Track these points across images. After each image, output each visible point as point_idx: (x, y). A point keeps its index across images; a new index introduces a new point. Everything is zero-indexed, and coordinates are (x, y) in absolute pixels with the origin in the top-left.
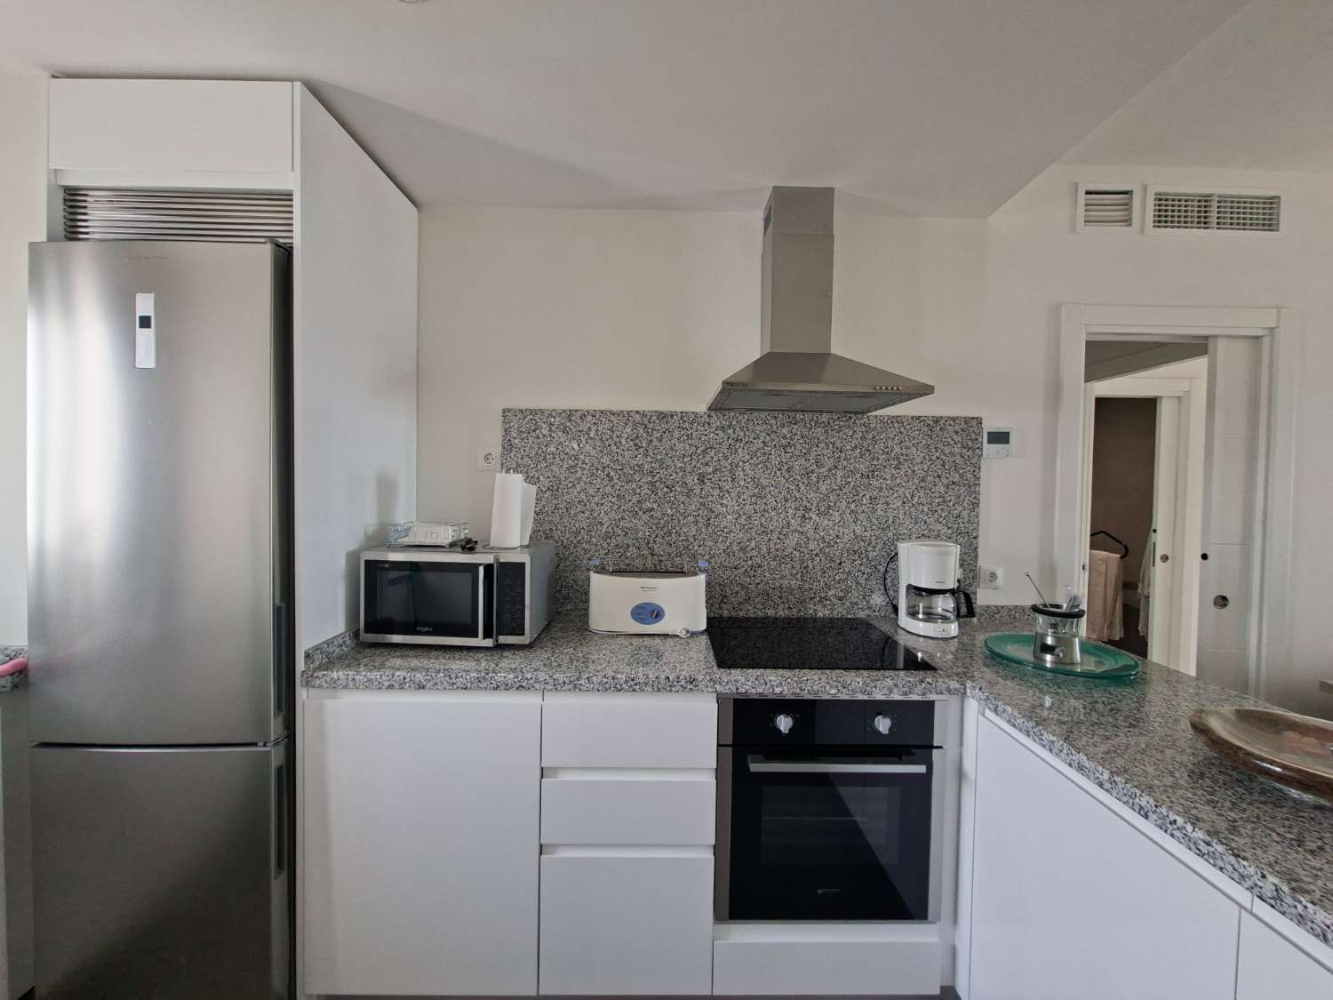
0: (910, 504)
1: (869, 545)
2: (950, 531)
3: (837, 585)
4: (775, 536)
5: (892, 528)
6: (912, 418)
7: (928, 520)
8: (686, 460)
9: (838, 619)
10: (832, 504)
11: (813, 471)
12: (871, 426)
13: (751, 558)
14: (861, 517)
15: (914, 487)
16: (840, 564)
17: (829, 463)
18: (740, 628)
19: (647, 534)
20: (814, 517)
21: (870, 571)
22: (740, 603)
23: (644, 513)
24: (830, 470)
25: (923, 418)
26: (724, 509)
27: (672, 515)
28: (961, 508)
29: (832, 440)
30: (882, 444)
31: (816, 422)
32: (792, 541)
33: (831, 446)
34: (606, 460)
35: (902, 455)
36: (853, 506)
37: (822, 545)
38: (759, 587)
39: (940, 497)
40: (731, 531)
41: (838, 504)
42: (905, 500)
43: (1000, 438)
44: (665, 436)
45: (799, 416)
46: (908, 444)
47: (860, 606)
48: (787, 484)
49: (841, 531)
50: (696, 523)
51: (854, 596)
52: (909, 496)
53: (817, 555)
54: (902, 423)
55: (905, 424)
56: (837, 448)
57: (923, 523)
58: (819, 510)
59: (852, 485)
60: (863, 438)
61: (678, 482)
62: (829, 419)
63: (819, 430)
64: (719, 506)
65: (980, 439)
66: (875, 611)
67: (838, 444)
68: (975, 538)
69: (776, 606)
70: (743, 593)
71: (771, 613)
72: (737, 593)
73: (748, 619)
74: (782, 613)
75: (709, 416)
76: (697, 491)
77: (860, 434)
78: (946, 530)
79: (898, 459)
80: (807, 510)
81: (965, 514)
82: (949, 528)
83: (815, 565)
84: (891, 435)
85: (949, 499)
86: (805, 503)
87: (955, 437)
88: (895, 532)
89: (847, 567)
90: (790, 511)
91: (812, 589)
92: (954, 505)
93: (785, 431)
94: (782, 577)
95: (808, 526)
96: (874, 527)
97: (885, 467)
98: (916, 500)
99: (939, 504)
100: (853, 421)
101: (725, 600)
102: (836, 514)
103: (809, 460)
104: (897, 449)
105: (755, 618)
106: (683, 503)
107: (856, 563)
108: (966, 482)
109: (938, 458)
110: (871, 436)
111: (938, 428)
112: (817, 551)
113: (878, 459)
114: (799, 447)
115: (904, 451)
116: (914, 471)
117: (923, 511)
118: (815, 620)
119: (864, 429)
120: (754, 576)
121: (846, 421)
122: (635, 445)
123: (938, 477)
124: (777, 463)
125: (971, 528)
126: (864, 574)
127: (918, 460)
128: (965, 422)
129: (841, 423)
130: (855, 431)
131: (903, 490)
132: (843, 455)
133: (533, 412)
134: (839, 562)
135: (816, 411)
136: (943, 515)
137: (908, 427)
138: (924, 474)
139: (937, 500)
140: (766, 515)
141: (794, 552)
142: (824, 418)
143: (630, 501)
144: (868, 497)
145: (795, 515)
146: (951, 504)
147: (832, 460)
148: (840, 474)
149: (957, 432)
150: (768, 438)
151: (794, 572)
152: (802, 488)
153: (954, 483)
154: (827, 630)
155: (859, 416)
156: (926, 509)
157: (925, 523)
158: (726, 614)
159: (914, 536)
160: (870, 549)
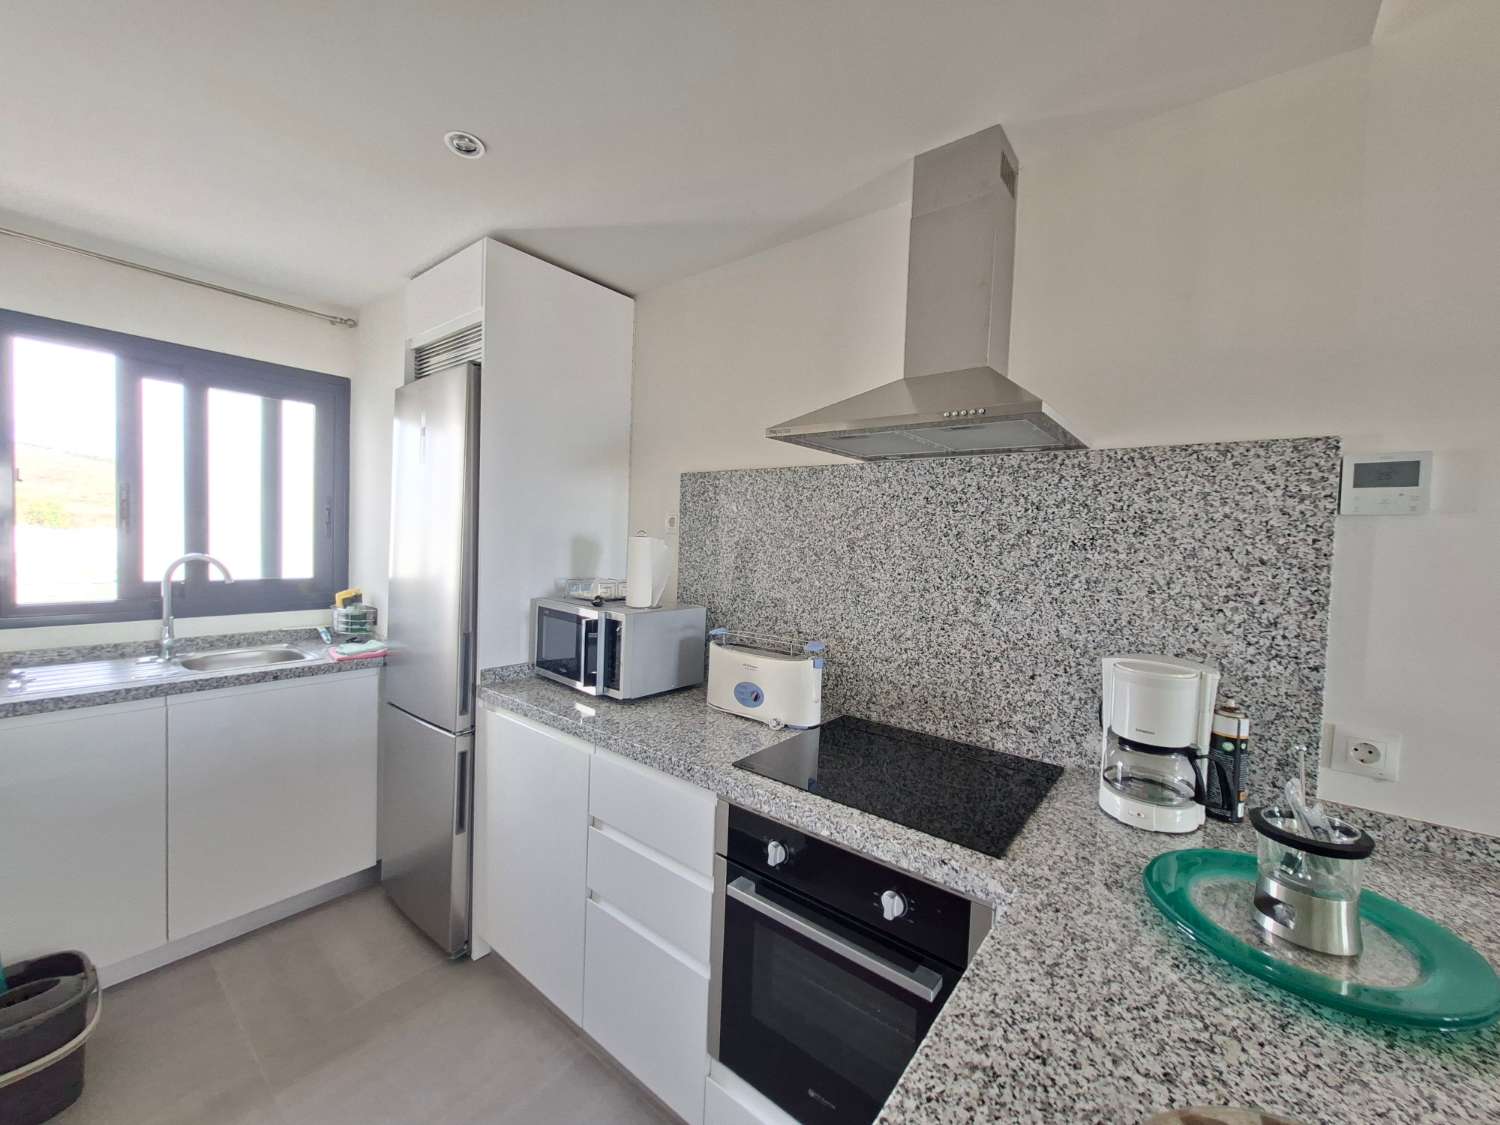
0: (1165, 596)
1: (1083, 655)
2: (1252, 650)
3: (1028, 709)
4: (937, 625)
5: (1126, 631)
6: (1173, 449)
7: (1202, 627)
8: (836, 522)
9: (1027, 760)
10: (1022, 587)
11: (993, 538)
12: (1092, 466)
13: (906, 650)
14: (1070, 609)
15: (1173, 567)
16: (1032, 677)
17: (1019, 527)
18: (891, 739)
19: (795, 607)
20: (994, 603)
21: (1084, 696)
22: (892, 707)
23: (792, 583)
24: (1020, 536)
25: (1196, 448)
26: (875, 584)
27: (820, 588)
28: (1280, 610)
29: (1024, 493)
30: (1112, 495)
31: (1001, 467)
32: (961, 634)
33: (1022, 500)
34: (759, 523)
35: (1151, 512)
36: (1056, 592)
37: (1004, 646)
38: (916, 690)
39: (1229, 586)
40: (882, 613)
41: (1031, 587)
42: (1155, 588)
43: (1401, 474)
44: (815, 494)
45: (976, 460)
46: (1162, 493)
47: (1066, 749)
48: (955, 556)
49: (1036, 627)
50: (844, 599)
51: (1057, 729)
52: (1162, 582)
53: (996, 659)
54: (1153, 458)
55: (1157, 459)
56: (1033, 504)
57: (1191, 629)
58: (1000, 594)
59: (1055, 559)
60: (1077, 486)
61: (827, 549)
62: (1022, 460)
63: (1006, 477)
64: (870, 580)
65: (1333, 480)
66: (1092, 763)
67: (1034, 497)
68: (1316, 669)
69: (936, 721)
70: (894, 695)
71: (930, 728)
72: (888, 693)
73: (901, 730)
74: (945, 731)
75: (862, 468)
76: (846, 560)
77: (1072, 480)
78: (1242, 646)
79: (1142, 519)
80: (982, 592)
81: (1290, 622)
82: (1249, 644)
83: (995, 674)
84: (1130, 480)
85: (1251, 590)
86: (980, 583)
87: (1268, 477)
88: (1132, 639)
89: (1044, 682)
90: (959, 592)
91: (987, 707)
92: (1262, 603)
93: (954, 481)
94: (946, 683)
95: (985, 616)
96: (1092, 628)
97: (1115, 531)
98: (1176, 588)
99: (1227, 599)
100: (1059, 461)
101: (874, 699)
102: (1029, 601)
103: (988, 522)
104: (1140, 503)
105: (909, 732)
106: (831, 574)
107: (1060, 679)
108: (1294, 562)
109: (1226, 516)
110: (1091, 483)
111: (1229, 463)
112: (997, 653)
113: (1103, 520)
114: (973, 503)
115: (1154, 506)
116: (1174, 539)
117: (1191, 610)
118: (992, 753)
119: (1078, 472)
120: (909, 675)
121: (1049, 462)
122: (786, 506)
123: (1228, 549)
124: (943, 525)
125: (1304, 649)
126: (1072, 698)
127: (1184, 521)
128: (1295, 448)
129: (1041, 466)
130: (1062, 477)
131: (1150, 570)
132: (1042, 514)
133: (703, 475)
134: (1031, 674)
135: (1004, 451)
136: (1238, 618)
137: (1163, 465)
138: (1197, 545)
139: (1223, 592)
140: (927, 596)
141: (963, 651)
142: (1014, 460)
143: (780, 568)
144: (1083, 579)
145: (966, 598)
146: (1256, 600)
147: (1023, 520)
148: (1035, 541)
149: (1273, 469)
150: (932, 493)
151: (963, 678)
152: (977, 561)
153: (1263, 563)
154: (1011, 772)
155: (1071, 453)
156: (1198, 606)
157: (1196, 630)
158: (874, 717)
159: (1170, 651)
160: (1084, 661)
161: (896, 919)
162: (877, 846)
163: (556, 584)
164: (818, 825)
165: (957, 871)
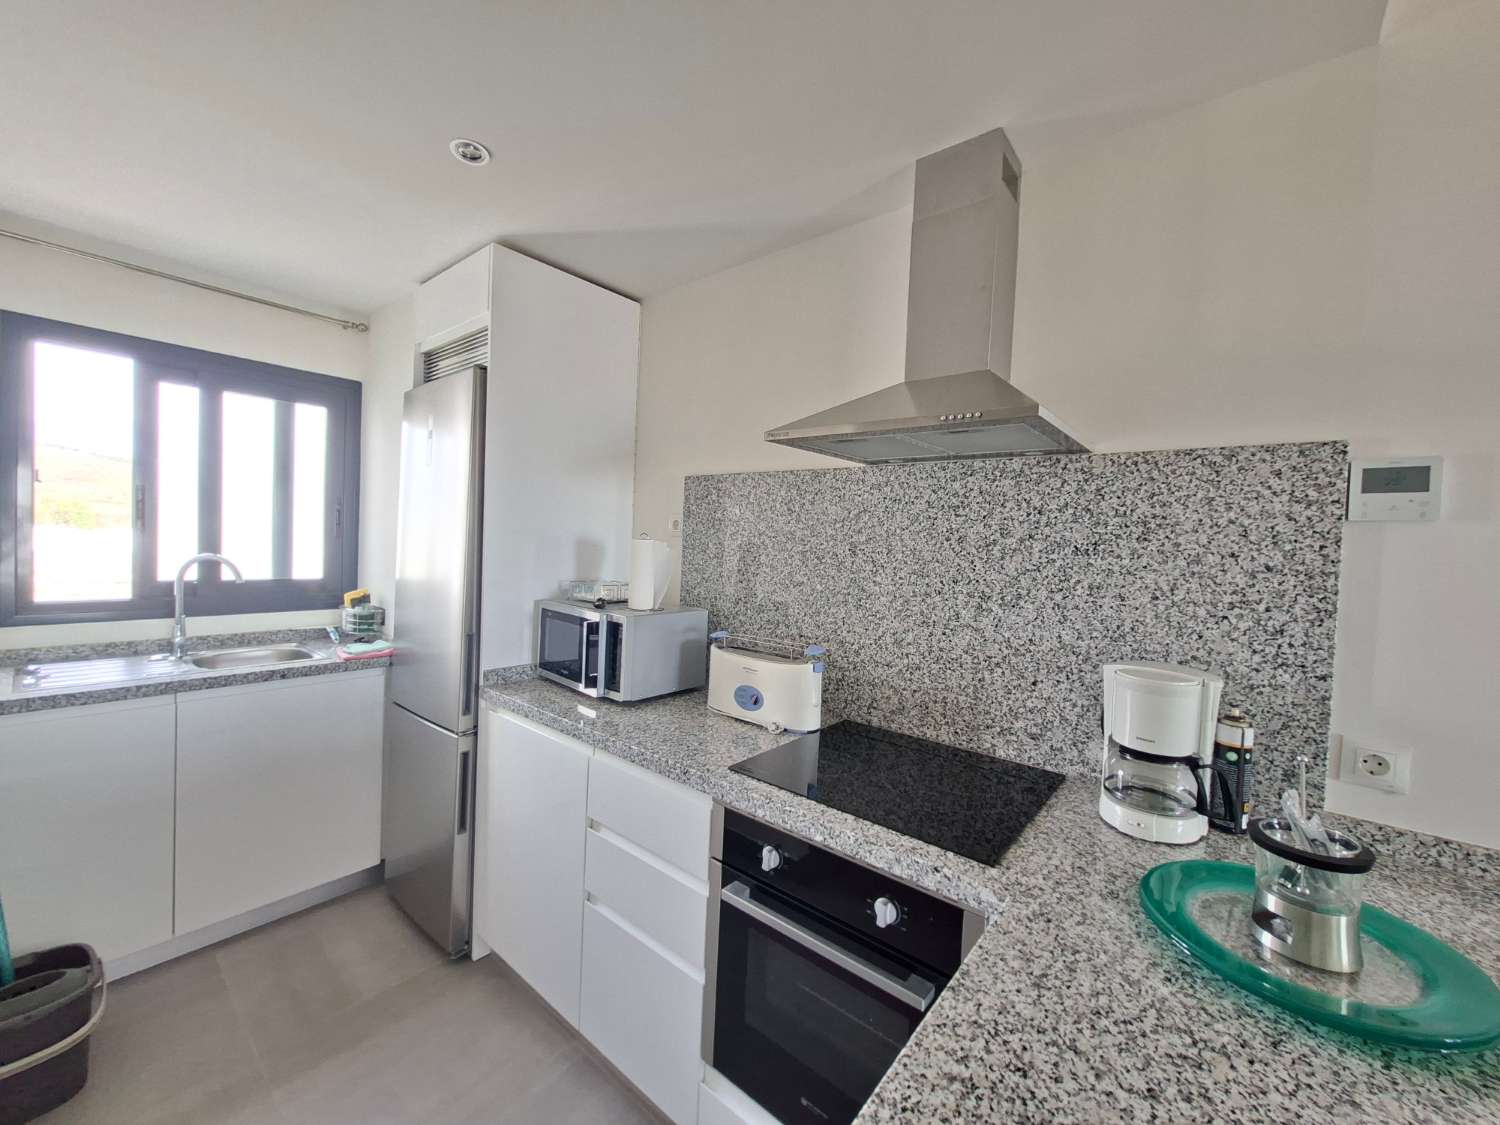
0: (1169, 602)
1: (1085, 661)
2: (1257, 658)
3: (1030, 716)
4: (938, 631)
5: (1129, 638)
6: (1177, 454)
7: (1206, 634)
8: (838, 526)
9: (1029, 767)
10: (1024, 592)
11: (995, 542)
12: (1094, 471)
13: (907, 655)
14: (1072, 615)
15: (1177, 573)
16: (1034, 684)
17: (1020, 532)
18: (892, 744)
19: (797, 611)
20: (995, 608)
21: (1086, 703)
22: (893, 712)
23: (794, 587)
24: (1022, 541)
25: (1200, 452)
26: (877, 588)
27: (822, 592)
28: (1287, 618)
29: (1027, 497)
30: (1115, 500)
31: (1003, 471)
32: (962, 640)
33: (1024, 505)
34: (762, 527)
35: (1155, 517)
36: (1058, 597)
37: (1006, 652)
38: (917, 695)
39: (1234, 593)
40: (883, 618)
41: (1034, 592)
42: (1158, 594)
43: (1412, 479)
44: (817, 498)
45: (978, 464)
46: (1164, 498)
47: (1068, 756)
48: (957, 560)
49: (1037, 633)
50: (846, 603)
51: (1058, 736)
52: (1166, 588)
53: (998, 665)
54: (1156, 463)
55: (1161, 464)
56: (1035, 508)
57: (1195, 637)
58: (1002, 599)
59: (1057, 564)
60: (1080, 490)
61: (829, 553)
62: (1024, 464)
63: (1007, 482)
64: (872, 584)
65: (1341, 485)
66: (1094, 771)
67: (1036, 502)
68: (1324, 678)
69: (937, 727)
70: (895, 700)
71: (930, 734)
72: (889, 698)
73: (902, 736)
74: (945, 737)
75: (864, 472)
76: (848, 564)
77: (1075, 485)
78: (1247, 654)
79: (1145, 524)
80: (985, 598)
81: (1297, 630)
82: (1255, 652)
83: (997, 679)
84: (1134, 485)
85: (1257, 597)
86: (982, 587)
87: (1274, 482)
88: (1135, 646)
89: (1046, 689)
90: (961, 597)
91: (988, 713)
92: (1268, 610)
93: (957, 485)
94: (947, 689)
95: (986, 621)
96: (1095, 634)
97: (1118, 537)
98: (1180, 594)
99: (1232, 606)
100: (1062, 465)
101: (875, 705)
102: (1031, 606)
103: (990, 527)
104: (1144, 508)
105: (910, 737)
106: (833, 578)
107: (1062, 686)
108: (1301, 568)
109: (1231, 522)
110: (1094, 487)
111: (1234, 468)
112: (998, 659)
113: (1106, 525)
114: (975, 507)
115: (1158, 511)
116: (1178, 545)
117: (1195, 617)
118: (993, 760)
119: (1080, 477)
120: (910, 680)
121: (1051, 466)
122: (789, 510)
123: (1233, 555)
124: (945, 530)
125: (1311, 658)
126: (1075, 706)
127: (1188, 526)
128: (1302, 453)
129: (1043, 470)
130: (1065, 481)
131: (1153, 576)
132: (1044, 518)
133: (707, 478)
134: (1033, 680)
135: (1006, 455)
136: (1243, 626)
137: (1168, 470)
138: (1201, 550)
139: (1227, 599)
140: (929, 601)
141: (964, 656)
142: (1016, 464)
143: (782, 572)
144: (1085, 584)
145: (967, 603)
146: (1262, 607)
147: (1026, 525)
148: (1037, 546)
149: (1279, 474)
150: (934, 497)
151: (964, 683)
152: (979, 565)
153: (1269, 569)
154: (1012, 779)
155: (1074, 457)
156: (1202, 612)
157: (1201, 637)
158: (875, 722)
159: (1175, 659)
160: (1087, 667)
161: (889, 927)
162: (870, 852)
163: (560, 586)
164: (812, 830)
165: (949, 879)
